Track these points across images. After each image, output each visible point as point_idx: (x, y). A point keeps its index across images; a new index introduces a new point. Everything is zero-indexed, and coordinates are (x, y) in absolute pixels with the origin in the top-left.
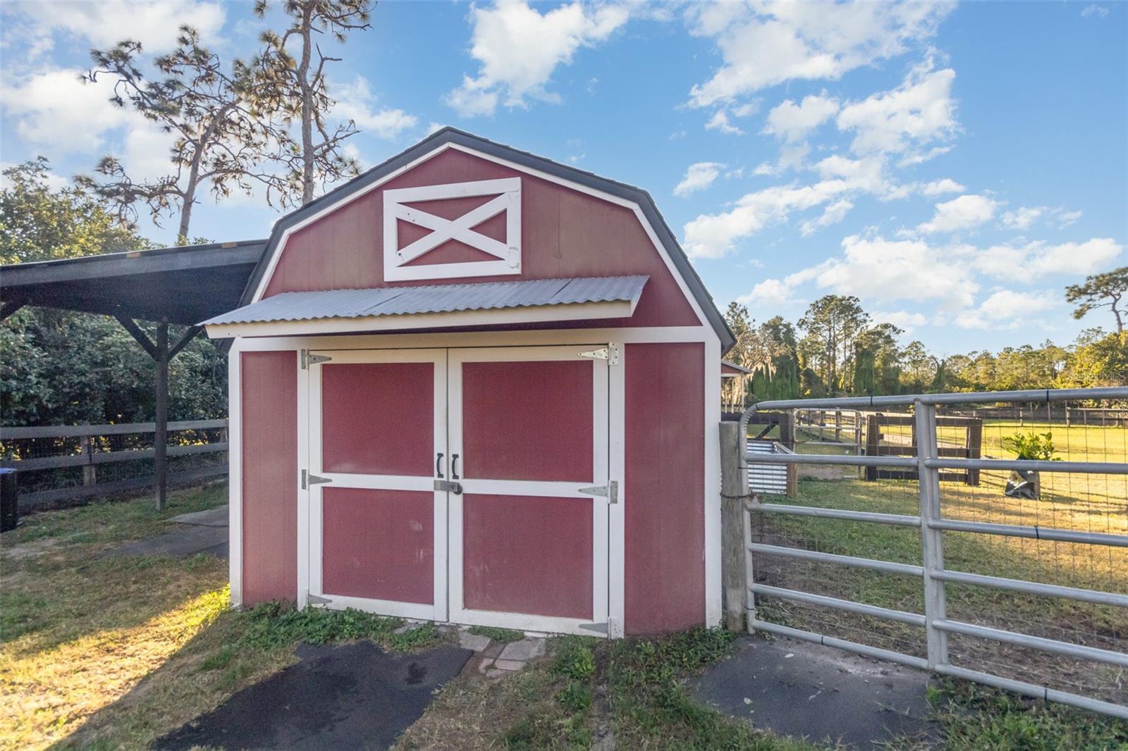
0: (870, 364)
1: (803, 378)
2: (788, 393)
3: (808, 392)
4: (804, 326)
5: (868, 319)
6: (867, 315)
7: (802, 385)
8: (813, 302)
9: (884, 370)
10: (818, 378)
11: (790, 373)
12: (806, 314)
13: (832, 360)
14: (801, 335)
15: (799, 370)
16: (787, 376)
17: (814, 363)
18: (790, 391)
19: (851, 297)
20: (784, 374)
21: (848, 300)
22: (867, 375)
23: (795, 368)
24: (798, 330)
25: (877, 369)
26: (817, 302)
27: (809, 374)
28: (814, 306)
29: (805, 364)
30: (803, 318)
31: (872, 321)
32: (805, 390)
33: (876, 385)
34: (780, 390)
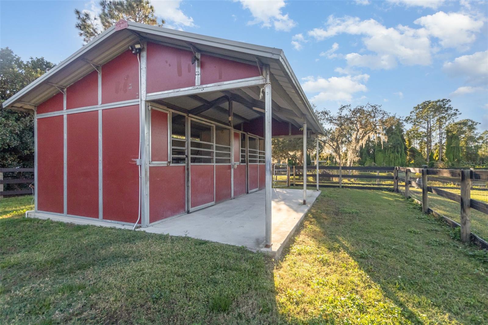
0: (458, 144)
1: (409, 153)
2: (399, 162)
3: (413, 162)
4: (409, 121)
5: (458, 113)
6: (457, 110)
7: (408, 157)
8: (416, 106)
9: (467, 148)
10: (420, 153)
11: (399, 150)
12: (411, 113)
13: (429, 142)
14: (407, 127)
15: (406, 148)
16: (398, 152)
17: (416, 145)
18: (400, 161)
19: (444, 100)
20: (396, 150)
21: (442, 101)
22: (455, 150)
23: (403, 147)
24: (405, 123)
25: (462, 147)
26: (418, 105)
27: (413, 151)
28: (417, 108)
29: (410, 144)
30: (409, 116)
31: (461, 114)
32: (410, 160)
33: (462, 157)
34: (393, 160)
